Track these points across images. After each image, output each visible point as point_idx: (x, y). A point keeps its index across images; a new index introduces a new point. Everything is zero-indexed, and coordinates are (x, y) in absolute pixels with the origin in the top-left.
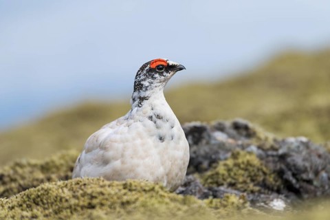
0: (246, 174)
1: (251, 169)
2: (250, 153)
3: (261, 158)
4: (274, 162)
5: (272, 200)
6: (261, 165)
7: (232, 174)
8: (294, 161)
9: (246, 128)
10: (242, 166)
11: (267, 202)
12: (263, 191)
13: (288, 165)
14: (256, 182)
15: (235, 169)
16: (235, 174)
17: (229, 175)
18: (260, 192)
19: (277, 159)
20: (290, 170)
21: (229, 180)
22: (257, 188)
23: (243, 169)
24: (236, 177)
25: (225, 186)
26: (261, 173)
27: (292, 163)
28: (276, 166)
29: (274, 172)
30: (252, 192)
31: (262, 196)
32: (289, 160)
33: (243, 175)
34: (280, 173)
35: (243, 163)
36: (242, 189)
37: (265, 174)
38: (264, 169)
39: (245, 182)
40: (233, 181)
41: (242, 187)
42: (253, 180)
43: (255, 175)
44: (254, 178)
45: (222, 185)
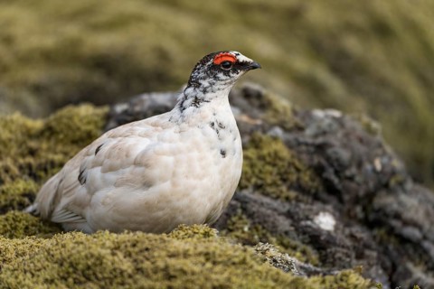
0: (275, 170)
1: (280, 163)
2: (275, 139)
3: (289, 145)
4: (309, 153)
5: (317, 214)
6: (293, 157)
7: (256, 171)
8: (336, 153)
9: (259, 96)
10: (268, 159)
11: (311, 217)
12: (301, 197)
13: (328, 159)
14: (288, 183)
15: (260, 164)
16: (260, 171)
17: (253, 172)
18: (298, 200)
19: (312, 149)
20: (332, 165)
21: (254, 180)
22: (293, 194)
23: (269, 163)
24: (262, 176)
25: (251, 189)
26: (293, 170)
27: (334, 156)
28: (312, 160)
29: (310, 167)
30: (287, 199)
31: (302, 206)
32: (330, 151)
33: (271, 173)
34: (319, 170)
35: (269, 155)
36: (274, 196)
37: (298, 170)
38: (297, 163)
39: (274, 184)
40: (259, 182)
41: (273, 193)
42: (284, 180)
43: (286, 173)
44: (285, 176)
45: (246, 187)
